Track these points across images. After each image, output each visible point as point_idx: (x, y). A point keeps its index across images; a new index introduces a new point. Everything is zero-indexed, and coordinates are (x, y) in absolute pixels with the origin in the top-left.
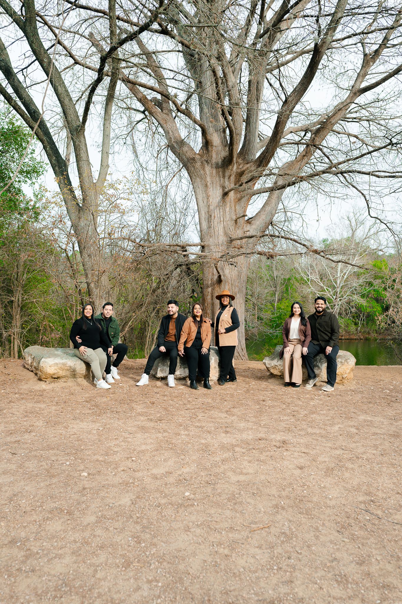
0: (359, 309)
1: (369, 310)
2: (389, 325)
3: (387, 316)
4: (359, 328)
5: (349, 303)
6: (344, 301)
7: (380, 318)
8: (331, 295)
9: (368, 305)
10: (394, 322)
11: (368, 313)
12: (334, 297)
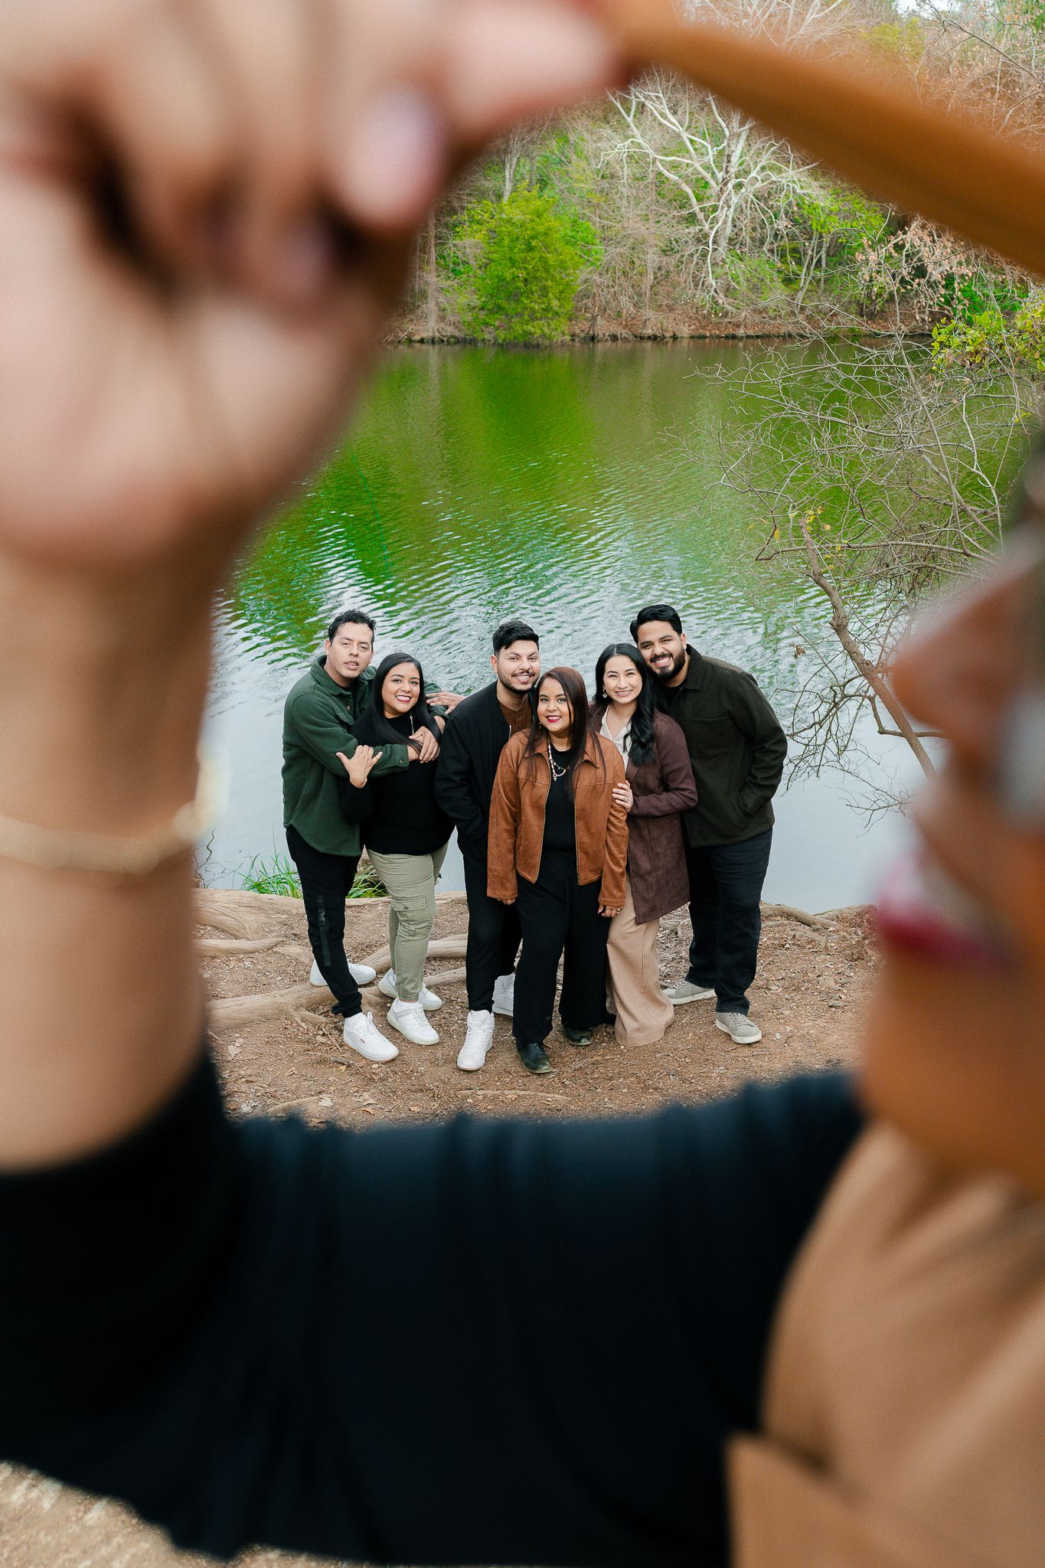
0: (801, 222)
1: (835, 225)
2: (903, 281)
3: (899, 247)
4: (801, 295)
5: (763, 197)
6: (748, 192)
7: (873, 257)
8: (708, 168)
9: (835, 208)
10: (920, 272)
11: (836, 237)
12: (720, 175)
